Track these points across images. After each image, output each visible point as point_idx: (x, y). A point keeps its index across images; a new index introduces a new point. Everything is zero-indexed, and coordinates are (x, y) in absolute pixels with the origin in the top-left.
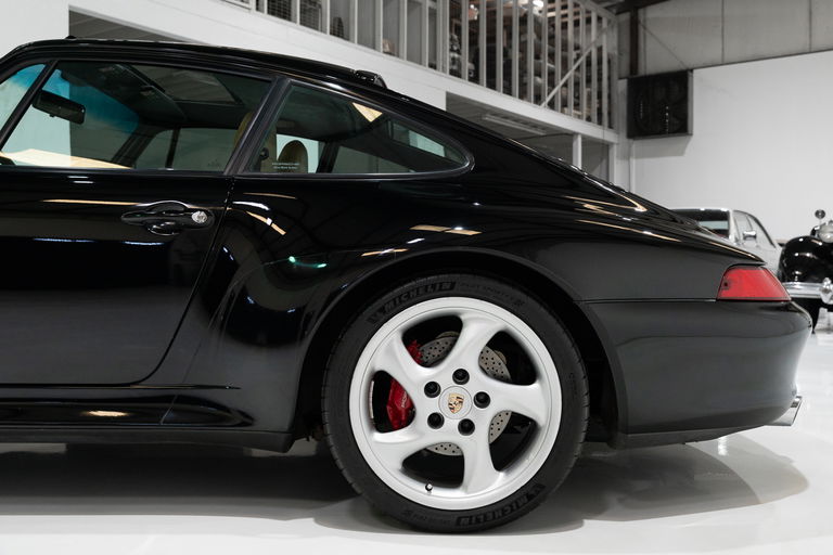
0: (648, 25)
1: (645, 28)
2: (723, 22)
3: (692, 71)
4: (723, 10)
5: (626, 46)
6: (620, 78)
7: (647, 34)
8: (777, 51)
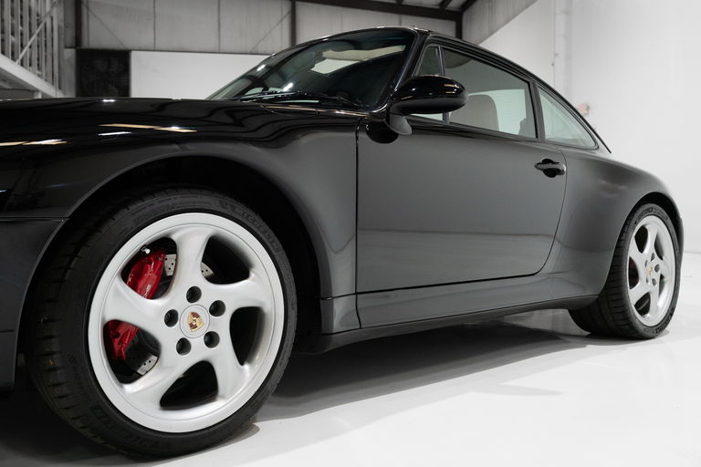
0: (91, 6)
1: (88, 8)
2: (155, 17)
3: (130, 51)
4: (154, 8)
5: (71, 20)
6: (66, 47)
7: (90, 14)
8: (196, 47)
